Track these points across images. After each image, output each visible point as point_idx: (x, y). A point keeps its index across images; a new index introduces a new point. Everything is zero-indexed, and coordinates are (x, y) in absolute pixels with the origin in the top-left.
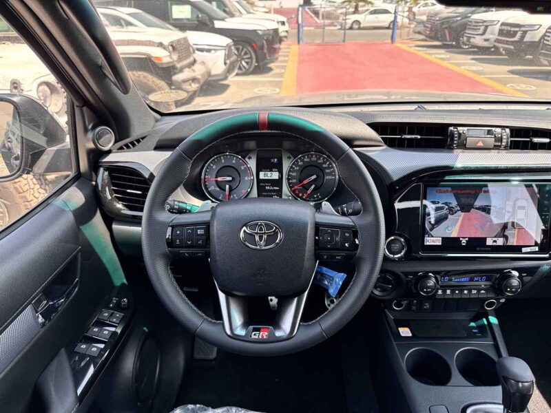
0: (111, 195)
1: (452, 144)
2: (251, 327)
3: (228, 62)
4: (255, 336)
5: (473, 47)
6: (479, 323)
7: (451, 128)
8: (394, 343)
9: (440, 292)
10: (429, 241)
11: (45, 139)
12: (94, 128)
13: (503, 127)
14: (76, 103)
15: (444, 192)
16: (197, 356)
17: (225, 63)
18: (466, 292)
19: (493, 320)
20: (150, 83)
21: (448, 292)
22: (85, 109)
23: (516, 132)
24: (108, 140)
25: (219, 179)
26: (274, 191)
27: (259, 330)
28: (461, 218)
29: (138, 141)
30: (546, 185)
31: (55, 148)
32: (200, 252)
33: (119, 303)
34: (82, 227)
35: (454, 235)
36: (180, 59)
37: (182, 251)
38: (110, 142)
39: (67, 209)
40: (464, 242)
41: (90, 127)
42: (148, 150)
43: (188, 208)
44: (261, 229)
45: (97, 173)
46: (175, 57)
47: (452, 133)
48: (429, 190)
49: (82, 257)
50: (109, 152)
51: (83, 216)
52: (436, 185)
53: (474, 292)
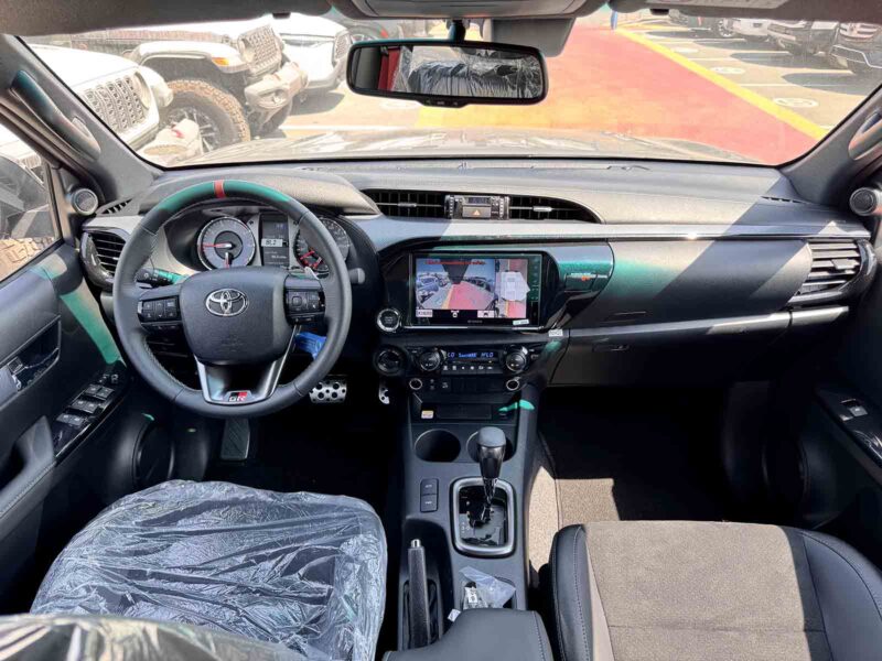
0: (98, 263)
1: (448, 213)
2: (229, 393)
3: (338, 60)
4: (234, 401)
5: (740, 36)
6: (511, 407)
7: (448, 197)
8: (410, 425)
9: (446, 368)
10: (420, 313)
11: (21, 202)
12: (73, 190)
13: (503, 196)
14: (51, 166)
15: (433, 263)
16: (223, 457)
17: (334, 64)
18: (472, 368)
19: (526, 405)
20: (210, 98)
21: (454, 368)
22: (62, 170)
23: (516, 200)
24: (90, 203)
25: (218, 246)
26: (281, 260)
27: (237, 394)
28: (451, 291)
29: (123, 204)
30: (534, 257)
31: (35, 211)
32: (173, 325)
33: (109, 380)
34: (62, 297)
35: (445, 307)
36: (257, 61)
37: (154, 324)
38: (92, 205)
39: (45, 277)
40: (455, 314)
41: (69, 189)
42: (131, 215)
43: (170, 277)
44: (225, 297)
45: (80, 237)
46: (249, 56)
47: (448, 203)
48: (418, 260)
49: (63, 326)
50: (93, 216)
51: (65, 285)
52: (425, 256)
53: (481, 368)
